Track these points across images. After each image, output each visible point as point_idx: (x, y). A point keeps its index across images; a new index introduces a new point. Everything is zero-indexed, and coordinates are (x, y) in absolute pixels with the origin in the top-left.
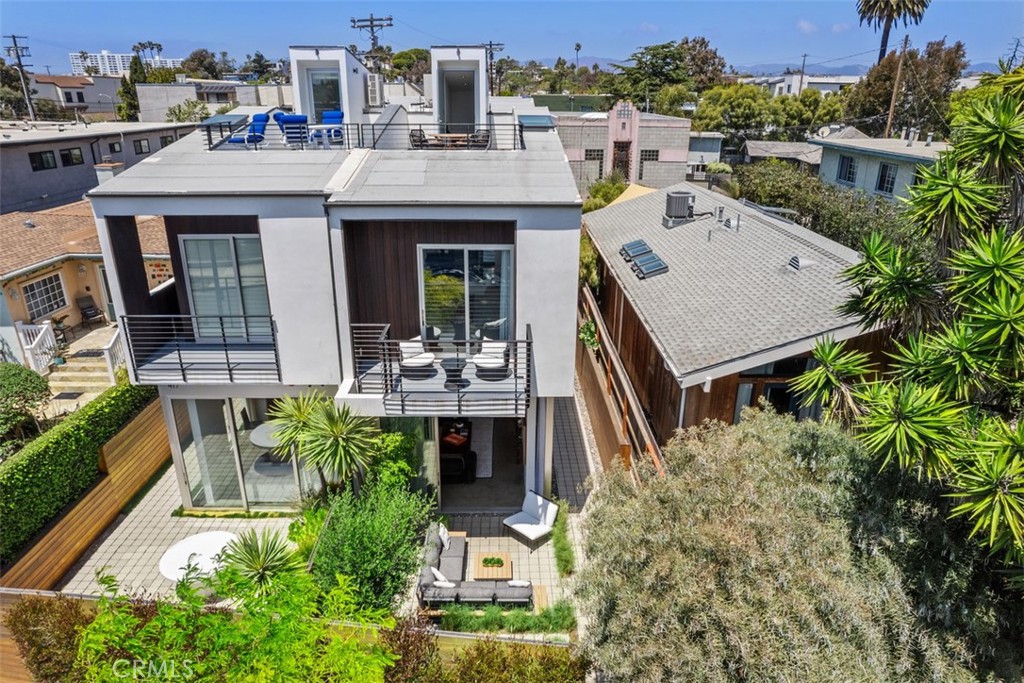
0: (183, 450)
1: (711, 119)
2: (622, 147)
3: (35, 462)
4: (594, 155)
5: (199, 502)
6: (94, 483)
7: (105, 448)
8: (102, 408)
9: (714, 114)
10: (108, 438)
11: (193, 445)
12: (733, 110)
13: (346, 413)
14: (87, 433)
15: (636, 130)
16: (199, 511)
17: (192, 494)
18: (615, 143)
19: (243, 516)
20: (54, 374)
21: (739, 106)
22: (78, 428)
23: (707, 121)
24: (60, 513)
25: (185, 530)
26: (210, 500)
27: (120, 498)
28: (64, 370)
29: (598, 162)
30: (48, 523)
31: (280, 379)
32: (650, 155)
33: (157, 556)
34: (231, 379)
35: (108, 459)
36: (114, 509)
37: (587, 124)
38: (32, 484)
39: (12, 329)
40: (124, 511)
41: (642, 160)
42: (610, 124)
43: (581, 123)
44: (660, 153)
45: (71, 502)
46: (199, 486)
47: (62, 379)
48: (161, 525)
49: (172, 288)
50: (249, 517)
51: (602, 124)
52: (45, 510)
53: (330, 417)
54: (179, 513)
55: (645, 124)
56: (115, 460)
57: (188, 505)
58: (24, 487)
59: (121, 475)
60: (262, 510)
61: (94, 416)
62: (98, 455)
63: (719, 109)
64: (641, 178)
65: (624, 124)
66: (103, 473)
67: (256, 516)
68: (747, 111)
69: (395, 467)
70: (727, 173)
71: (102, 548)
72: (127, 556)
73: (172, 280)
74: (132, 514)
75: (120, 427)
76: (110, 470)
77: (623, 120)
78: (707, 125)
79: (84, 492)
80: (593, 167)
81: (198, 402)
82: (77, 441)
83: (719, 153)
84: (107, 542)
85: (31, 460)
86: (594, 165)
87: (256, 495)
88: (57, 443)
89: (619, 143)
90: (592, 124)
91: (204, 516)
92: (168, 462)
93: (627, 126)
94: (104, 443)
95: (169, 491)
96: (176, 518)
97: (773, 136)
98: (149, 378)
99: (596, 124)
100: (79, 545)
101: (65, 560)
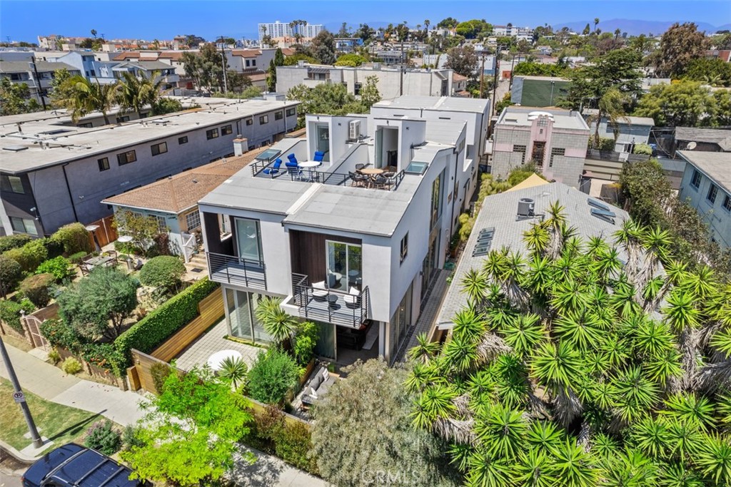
0: (230, 313)
1: (651, 108)
2: (539, 145)
3: (171, 308)
4: (519, 149)
5: (235, 334)
6: (194, 318)
7: (200, 303)
8: (201, 286)
9: (654, 104)
10: (202, 299)
11: (234, 311)
12: (670, 102)
13: (284, 312)
14: (193, 296)
15: (550, 134)
16: (234, 338)
17: (232, 331)
18: (535, 142)
19: (251, 345)
20: (193, 259)
21: (676, 99)
22: (190, 294)
23: (648, 109)
24: (179, 329)
25: (226, 346)
26: (240, 334)
27: (205, 326)
28: (198, 257)
29: (522, 153)
30: (174, 332)
31: (266, 289)
32: (559, 151)
33: (209, 354)
34: (247, 285)
35: (201, 308)
36: (201, 330)
37: (516, 128)
38: (169, 316)
39: (180, 235)
40: (206, 331)
41: (553, 154)
42: (532, 130)
43: (512, 128)
44: (566, 151)
45: (184, 325)
46: (237, 327)
47: (196, 262)
48: (218, 341)
49: (231, 238)
50: (253, 346)
51: (527, 129)
52: (173, 327)
53: (276, 313)
54: (226, 337)
55: (557, 131)
56: (204, 309)
57: (230, 335)
58: (166, 317)
59: (206, 315)
60: (259, 344)
61: (197, 289)
62: (196, 306)
63: (659, 100)
64: (551, 166)
65: (542, 130)
66: (198, 314)
67: (256, 346)
68: (682, 104)
69: (305, 339)
70: (647, 154)
71: (193, 346)
72: (201, 352)
73: (231, 235)
74: (208, 334)
75: (208, 294)
76: (201, 313)
77: (541, 128)
78: (647, 113)
79: (190, 321)
80: (519, 156)
81: (238, 291)
82: (188, 300)
83: (648, 137)
84: (196, 344)
85: (169, 306)
86: (519, 155)
87: (259, 336)
88: (180, 300)
89: (537, 142)
90: (519, 129)
91: (235, 341)
92: (223, 317)
93: (544, 131)
94: (199, 301)
95: (222, 327)
96: (224, 339)
97: (706, 123)
98: (217, 278)
99: (522, 129)
100: (185, 343)
101: (179, 349)
